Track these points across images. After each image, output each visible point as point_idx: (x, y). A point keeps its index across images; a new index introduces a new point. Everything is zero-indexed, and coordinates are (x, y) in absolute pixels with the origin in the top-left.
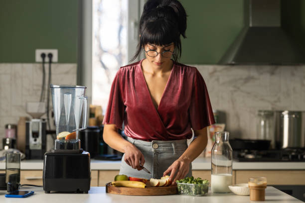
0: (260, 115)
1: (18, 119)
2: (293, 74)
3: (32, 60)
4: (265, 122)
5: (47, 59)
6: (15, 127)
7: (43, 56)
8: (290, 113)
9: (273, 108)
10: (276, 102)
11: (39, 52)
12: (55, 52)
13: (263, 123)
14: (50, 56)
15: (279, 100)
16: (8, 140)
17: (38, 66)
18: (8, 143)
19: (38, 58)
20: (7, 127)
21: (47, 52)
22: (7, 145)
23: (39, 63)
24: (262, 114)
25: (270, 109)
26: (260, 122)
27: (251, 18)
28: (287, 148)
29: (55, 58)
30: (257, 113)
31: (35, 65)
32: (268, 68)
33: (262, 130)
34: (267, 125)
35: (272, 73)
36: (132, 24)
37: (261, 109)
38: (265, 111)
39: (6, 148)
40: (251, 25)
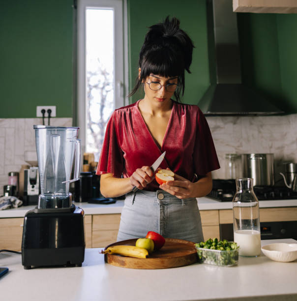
0: (227, 158)
1: (20, 167)
2: (251, 124)
3: (33, 115)
4: (232, 164)
5: (46, 114)
6: (17, 175)
7: (43, 111)
8: (257, 156)
9: (237, 152)
10: (238, 147)
11: (39, 109)
12: (53, 109)
13: (230, 165)
14: (50, 111)
15: (241, 145)
16: (8, 187)
17: (39, 120)
18: (8, 189)
19: (39, 114)
20: (10, 174)
21: (46, 108)
22: (7, 192)
23: (40, 118)
24: (230, 157)
25: (234, 153)
26: (228, 164)
27: (217, 77)
28: (256, 186)
29: (53, 114)
30: (225, 156)
31: (36, 119)
32: (230, 119)
33: (230, 171)
34: (234, 167)
35: (235, 123)
36: (119, 85)
37: (227, 153)
38: (232, 155)
39: (7, 194)
40: (218, 83)
